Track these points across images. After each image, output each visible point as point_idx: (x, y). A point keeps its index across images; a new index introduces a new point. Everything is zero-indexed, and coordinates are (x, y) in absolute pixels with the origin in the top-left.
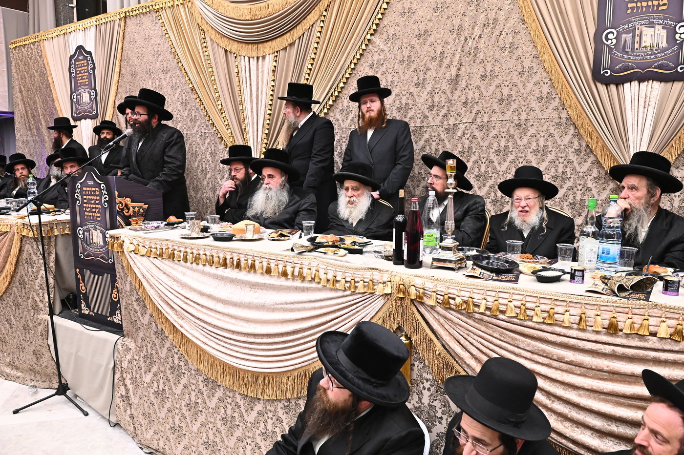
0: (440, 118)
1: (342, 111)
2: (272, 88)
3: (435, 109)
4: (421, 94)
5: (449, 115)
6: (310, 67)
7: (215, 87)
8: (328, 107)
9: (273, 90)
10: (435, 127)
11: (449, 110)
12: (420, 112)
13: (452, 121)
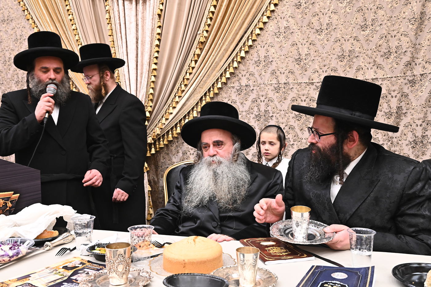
0: (401, 66)
1: (258, 63)
2: (158, 37)
3: (392, 57)
4: (371, 39)
5: (414, 64)
6: (212, 9)
7: (77, 38)
8: (239, 60)
9: (159, 40)
10: (394, 79)
11: (413, 57)
12: (372, 61)
13: (418, 71)
